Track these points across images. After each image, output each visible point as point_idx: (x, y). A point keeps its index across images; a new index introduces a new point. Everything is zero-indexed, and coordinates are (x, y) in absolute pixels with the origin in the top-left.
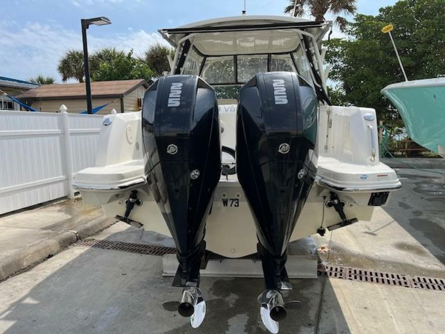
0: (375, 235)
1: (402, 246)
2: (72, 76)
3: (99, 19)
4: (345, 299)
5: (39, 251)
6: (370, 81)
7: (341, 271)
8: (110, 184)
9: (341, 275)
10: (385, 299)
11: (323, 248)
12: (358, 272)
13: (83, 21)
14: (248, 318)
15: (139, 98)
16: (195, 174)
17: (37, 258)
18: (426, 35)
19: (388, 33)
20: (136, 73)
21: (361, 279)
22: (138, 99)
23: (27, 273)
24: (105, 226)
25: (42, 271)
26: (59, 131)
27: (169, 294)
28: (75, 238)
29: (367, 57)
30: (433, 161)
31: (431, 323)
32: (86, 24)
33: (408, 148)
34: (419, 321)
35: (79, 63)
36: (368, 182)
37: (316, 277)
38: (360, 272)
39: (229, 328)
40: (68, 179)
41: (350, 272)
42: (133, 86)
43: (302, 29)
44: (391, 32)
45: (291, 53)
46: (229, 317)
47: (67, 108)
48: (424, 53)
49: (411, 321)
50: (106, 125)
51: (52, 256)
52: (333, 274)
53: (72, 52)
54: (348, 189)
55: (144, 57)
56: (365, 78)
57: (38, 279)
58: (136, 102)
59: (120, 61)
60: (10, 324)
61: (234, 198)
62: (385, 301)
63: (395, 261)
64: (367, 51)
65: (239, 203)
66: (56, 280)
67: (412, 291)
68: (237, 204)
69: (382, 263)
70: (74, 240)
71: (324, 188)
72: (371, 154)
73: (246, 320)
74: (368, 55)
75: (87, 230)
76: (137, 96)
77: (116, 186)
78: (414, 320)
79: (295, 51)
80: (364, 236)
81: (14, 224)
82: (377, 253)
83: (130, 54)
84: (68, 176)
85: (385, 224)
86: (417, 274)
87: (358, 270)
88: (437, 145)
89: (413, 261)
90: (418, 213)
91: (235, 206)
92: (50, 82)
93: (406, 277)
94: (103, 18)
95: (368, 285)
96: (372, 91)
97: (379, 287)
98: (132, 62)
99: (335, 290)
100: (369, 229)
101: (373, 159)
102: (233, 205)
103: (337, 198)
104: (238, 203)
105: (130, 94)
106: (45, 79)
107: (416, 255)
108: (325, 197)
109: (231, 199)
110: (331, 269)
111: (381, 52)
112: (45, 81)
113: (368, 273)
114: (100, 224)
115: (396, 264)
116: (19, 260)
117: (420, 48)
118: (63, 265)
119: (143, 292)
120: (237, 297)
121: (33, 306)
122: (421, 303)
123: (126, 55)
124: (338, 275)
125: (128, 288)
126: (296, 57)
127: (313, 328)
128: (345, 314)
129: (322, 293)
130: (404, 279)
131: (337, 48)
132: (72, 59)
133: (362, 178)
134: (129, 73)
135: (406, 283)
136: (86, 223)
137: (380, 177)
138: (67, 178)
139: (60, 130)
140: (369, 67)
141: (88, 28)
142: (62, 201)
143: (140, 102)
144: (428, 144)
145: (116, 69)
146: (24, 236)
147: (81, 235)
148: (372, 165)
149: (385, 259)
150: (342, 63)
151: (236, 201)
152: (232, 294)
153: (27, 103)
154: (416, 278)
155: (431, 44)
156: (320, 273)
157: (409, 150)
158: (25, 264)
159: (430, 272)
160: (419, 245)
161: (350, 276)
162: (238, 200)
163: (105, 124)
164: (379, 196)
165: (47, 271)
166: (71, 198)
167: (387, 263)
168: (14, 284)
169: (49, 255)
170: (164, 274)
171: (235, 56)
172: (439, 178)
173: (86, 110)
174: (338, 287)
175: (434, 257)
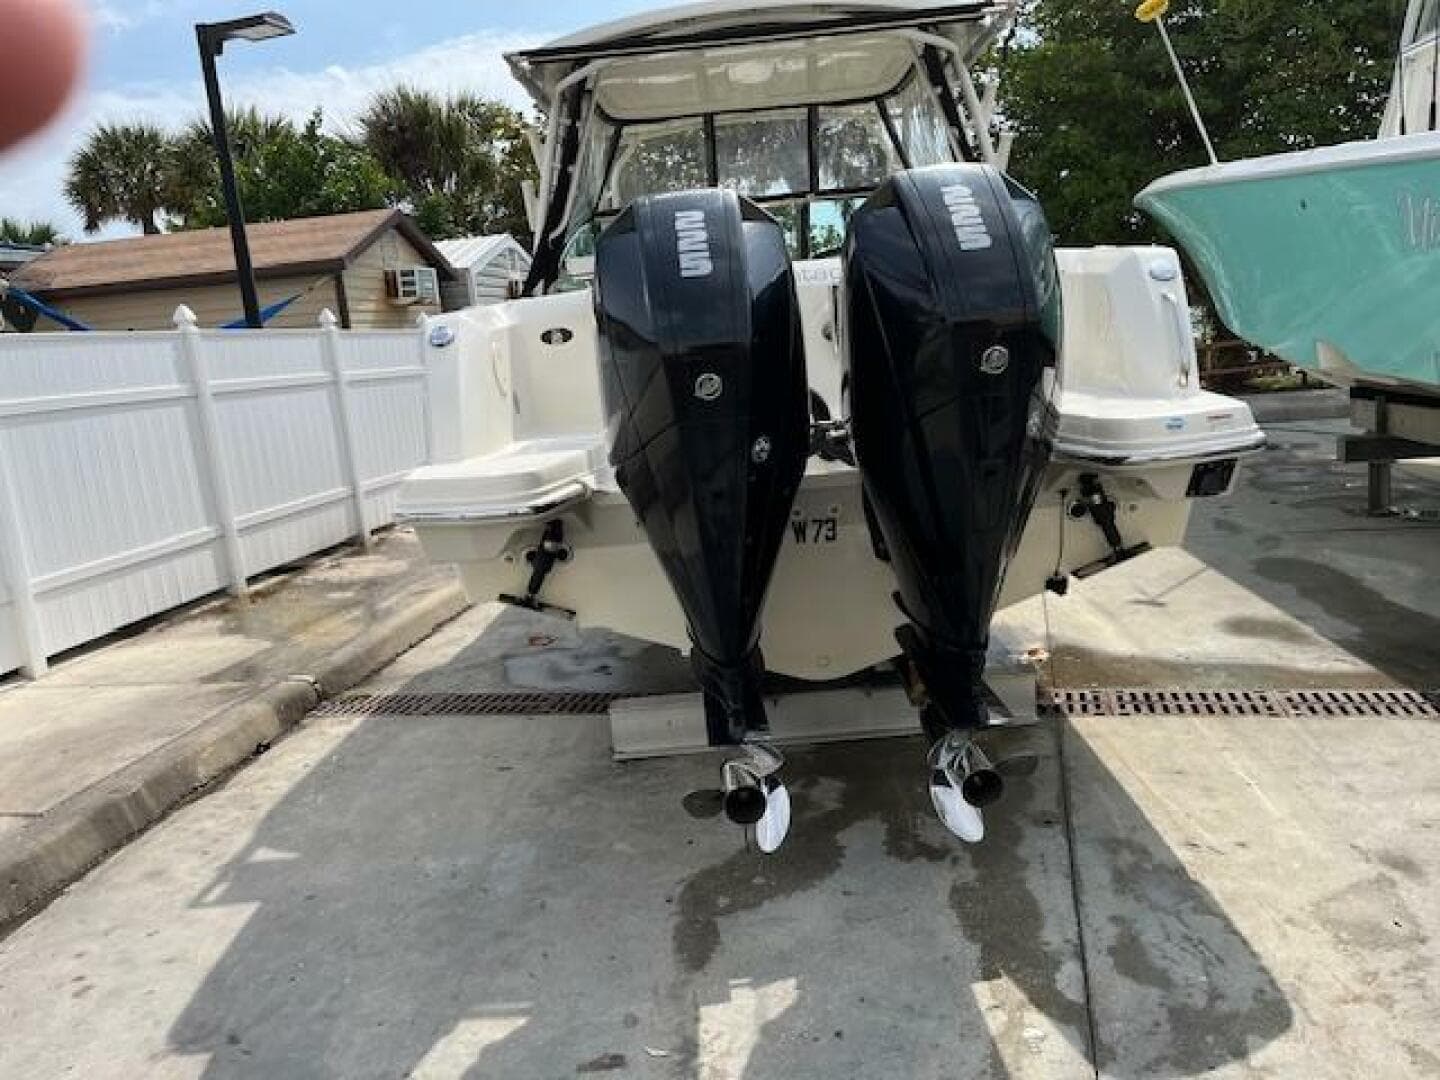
0: (1161, 605)
1: (1240, 627)
2: (115, 212)
3: (257, 21)
4: (1121, 760)
5: (229, 737)
6: (1091, 168)
7: (1096, 698)
8: (506, 501)
9: (1098, 707)
10: (1224, 749)
11: (1032, 653)
12: (1141, 697)
13: (201, 29)
14: (886, 826)
15: (389, 269)
16: (762, 446)
17: (231, 757)
18: (1251, 17)
19: (1154, 22)
20: (340, 191)
21: (1152, 709)
22: (386, 274)
23: (215, 795)
24: (384, 658)
25: (261, 785)
26: (178, 390)
27: (650, 798)
28: (313, 696)
29: (1076, 92)
30: (1292, 400)
31: (1349, 787)
32: (211, 39)
33: (1214, 367)
34: (1321, 785)
35: (136, 164)
36: (1186, 437)
37: (1036, 719)
38: (1147, 696)
39: (846, 852)
40: (222, 537)
41: (1120, 698)
42: (368, 230)
43: (923, 28)
44: (1163, 16)
45: (879, 99)
46: (836, 831)
47: (196, 314)
48: (1248, 73)
49: (1299, 788)
50: (441, 345)
51: (267, 747)
52: (1078, 707)
53: (108, 130)
54: (1134, 459)
55: (357, 132)
56: (1074, 162)
57: (259, 805)
58: (381, 285)
59: (282, 151)
60: (246, 911)
61: (824, 518)
62: (1227, 754)
63: (1230, 661)
64: (1077, 77)
65: (838, 528)
66: (315, 801)
67: (1290, 723)
68: (830, 534)
69: (1198, 670)
70: (310, 703)
71: (1066, 467)
72: (1178, 367)
73: (883, 832)
74: (1080, 89)
75: (339, 671)
76: (381, 263)
77: (523, 507)
78: (1309, 784)
79: (893, 92)
80: (1137, 612)
81: (106, 677)
82: (1181, 650)
83: (311, 127)
84: (223, 526)
85: (1186, 576)
86: (1295, 686)
87: (1139, 693)
88: (1315, 341)
89: (1280, 658)
90: (1274, 541)
91: (828, 538)
92: (43, 236)
93: (1268, 694)
94: (272, 15)
95: (1173, 721)
96: (1100, 201)
97: (1201, 723)
98: (322, 153)
99: (1091, 743)
100: (1144, 593)
101: (1184, 381)
102: (822, 538)
103: (1099, 489)
104: (833, 529)
105: (360, 259)
106: (25, 227)
107: (1283, 644)
108: (1064, 493)
109: (815, 521)
110: (1069, 696)
111: (1119, 75)
112: (27, 235)
113: (1168, 696)
114: (371, 652)
115: (1233, 670)
116: (185, 762)
117: (1234, 62)
118: (312, 764)
119: (578, 801)
120: (839, 784)
121: (285, 865)
122: (1317, 749)
123: (300, 129)
124: (1091, 707)
125: (531, 795)
126: (894, 110)
127: (1058, 828)
128: (1129, 789)
129: (1060, 753)
130: (1264, 699)
131: (984, 71)
132: (113, 153)
133: (1170, 427)
134: (320, 189)
135: (1270, 708)
136: (329, 654)
137: (1216, 422)
138: (220, 532)
139: (185, 386)
140: (1085, 125)
141: (220, 52)
142: (215, 603)
143: (392, 283)
144: (1288, 343)
145: (271, 180)
146: (159, 703)
147: (327, 688)
148: (1185, 397)
149: (1203, 660)
150: (1002, 118)
151: (830, 525)
152: (822, 780)
153: (22, 309)
154: (1294, 694)
155: (1264, 45)
156: (1041, 710)
157: (1217, 372)
158: (203, 773)
159: (1330, 679)
160: (1286, 618)
161: (1123, 707)
162: (833, 521)
163: (435, 341)
164: (1212, 471)
165: (275, 785)
166: (240, 592)
167: (1210, 669)
168: (197, 826)
169: (259, 746)
170: (617, 757)
171: (709, 117)
172: (1313, 446)
173: (241, 315)
174: (1098, 736)
175: (1330, 643)
